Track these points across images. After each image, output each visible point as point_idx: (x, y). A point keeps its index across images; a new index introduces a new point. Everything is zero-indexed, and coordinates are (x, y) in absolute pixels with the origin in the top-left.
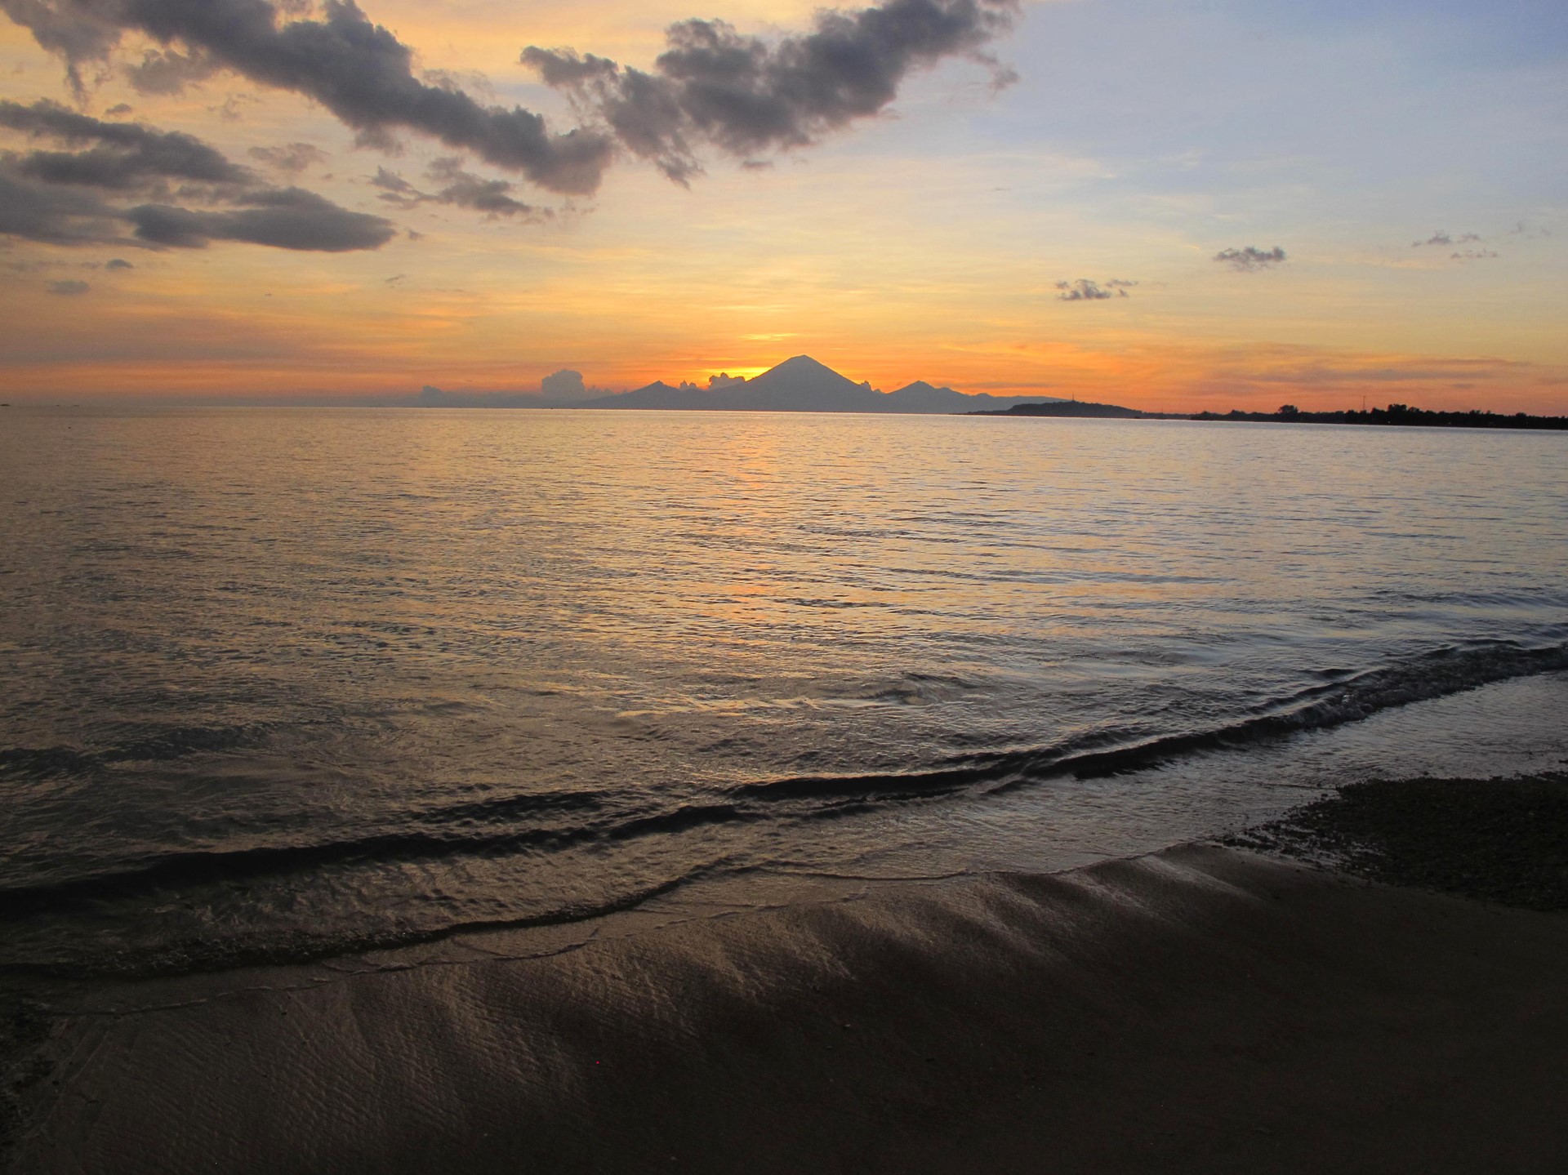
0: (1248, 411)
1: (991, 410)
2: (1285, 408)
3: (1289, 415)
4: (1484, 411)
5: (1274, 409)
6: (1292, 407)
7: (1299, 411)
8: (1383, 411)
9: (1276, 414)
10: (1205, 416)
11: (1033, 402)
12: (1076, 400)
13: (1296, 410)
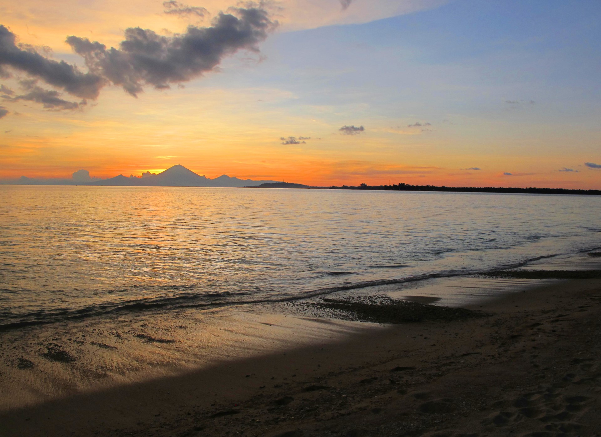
0: (349, 186)
1: (253, 186)
2: (362, 184)
3: (364, 187)
4: (431, 185)
5: (358, 185)
6: (365, 184)
7: (367, 186)
8: (397, 185)
9: (359, 187)
10: (334, 188)
11: (269, 183)
12: (285, 182)
13: (366, 185)
